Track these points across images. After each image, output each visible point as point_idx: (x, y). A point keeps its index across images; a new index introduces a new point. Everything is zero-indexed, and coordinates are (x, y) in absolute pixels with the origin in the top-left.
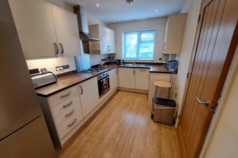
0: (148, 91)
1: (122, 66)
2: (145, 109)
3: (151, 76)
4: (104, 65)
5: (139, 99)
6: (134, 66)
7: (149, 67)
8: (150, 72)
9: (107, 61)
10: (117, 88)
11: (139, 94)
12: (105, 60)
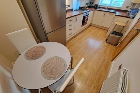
0: (109, 28)
1: (98, 9)
2: (104, 37)
3: (115, 18)
4: (87, 7)
5: (101, 32)
6: (106, 10)
7: (116, 12)
8: (116, 15)
9: (88, 5)
10: (91, 24)
11: (102, 30)
12: (88, 4)
